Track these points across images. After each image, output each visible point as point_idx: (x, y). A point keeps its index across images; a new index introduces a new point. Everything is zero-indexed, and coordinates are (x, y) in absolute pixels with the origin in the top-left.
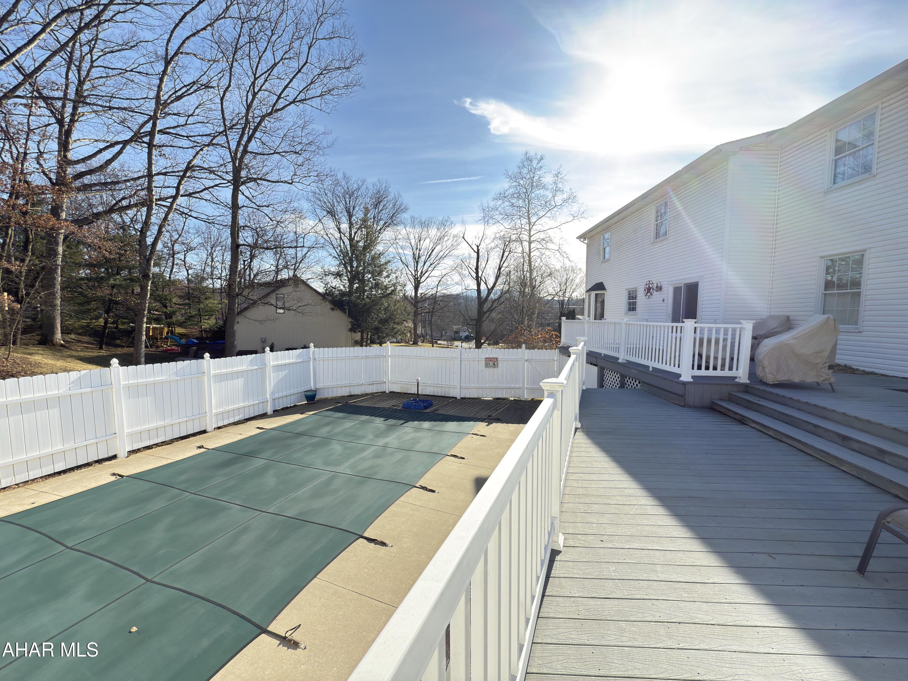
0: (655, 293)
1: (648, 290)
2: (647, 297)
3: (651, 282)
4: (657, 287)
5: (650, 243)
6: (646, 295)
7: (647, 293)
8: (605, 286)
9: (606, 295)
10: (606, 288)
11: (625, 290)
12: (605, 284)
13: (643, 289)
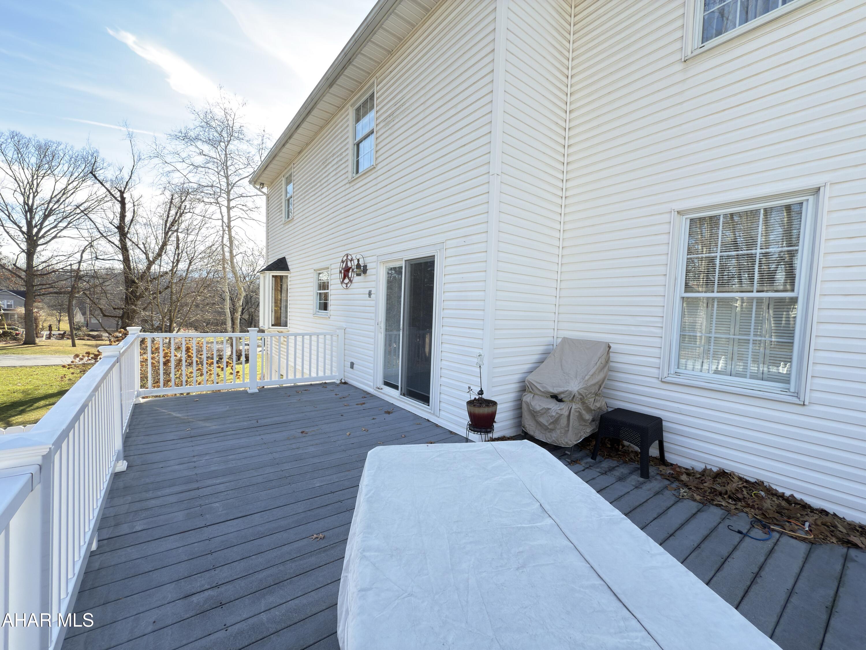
0: (356, 279)
1: (346, 272)
2: (344, 286)
3: (350, 257)
4: (358, 266)
5: (346, 181)
6: (342, 282)
7: (344, 278)
8: (289, 264)
9: (289, 279)
10: (290, 267)
11: (313, 271)
12: (288, 260)
13: (338, 271)
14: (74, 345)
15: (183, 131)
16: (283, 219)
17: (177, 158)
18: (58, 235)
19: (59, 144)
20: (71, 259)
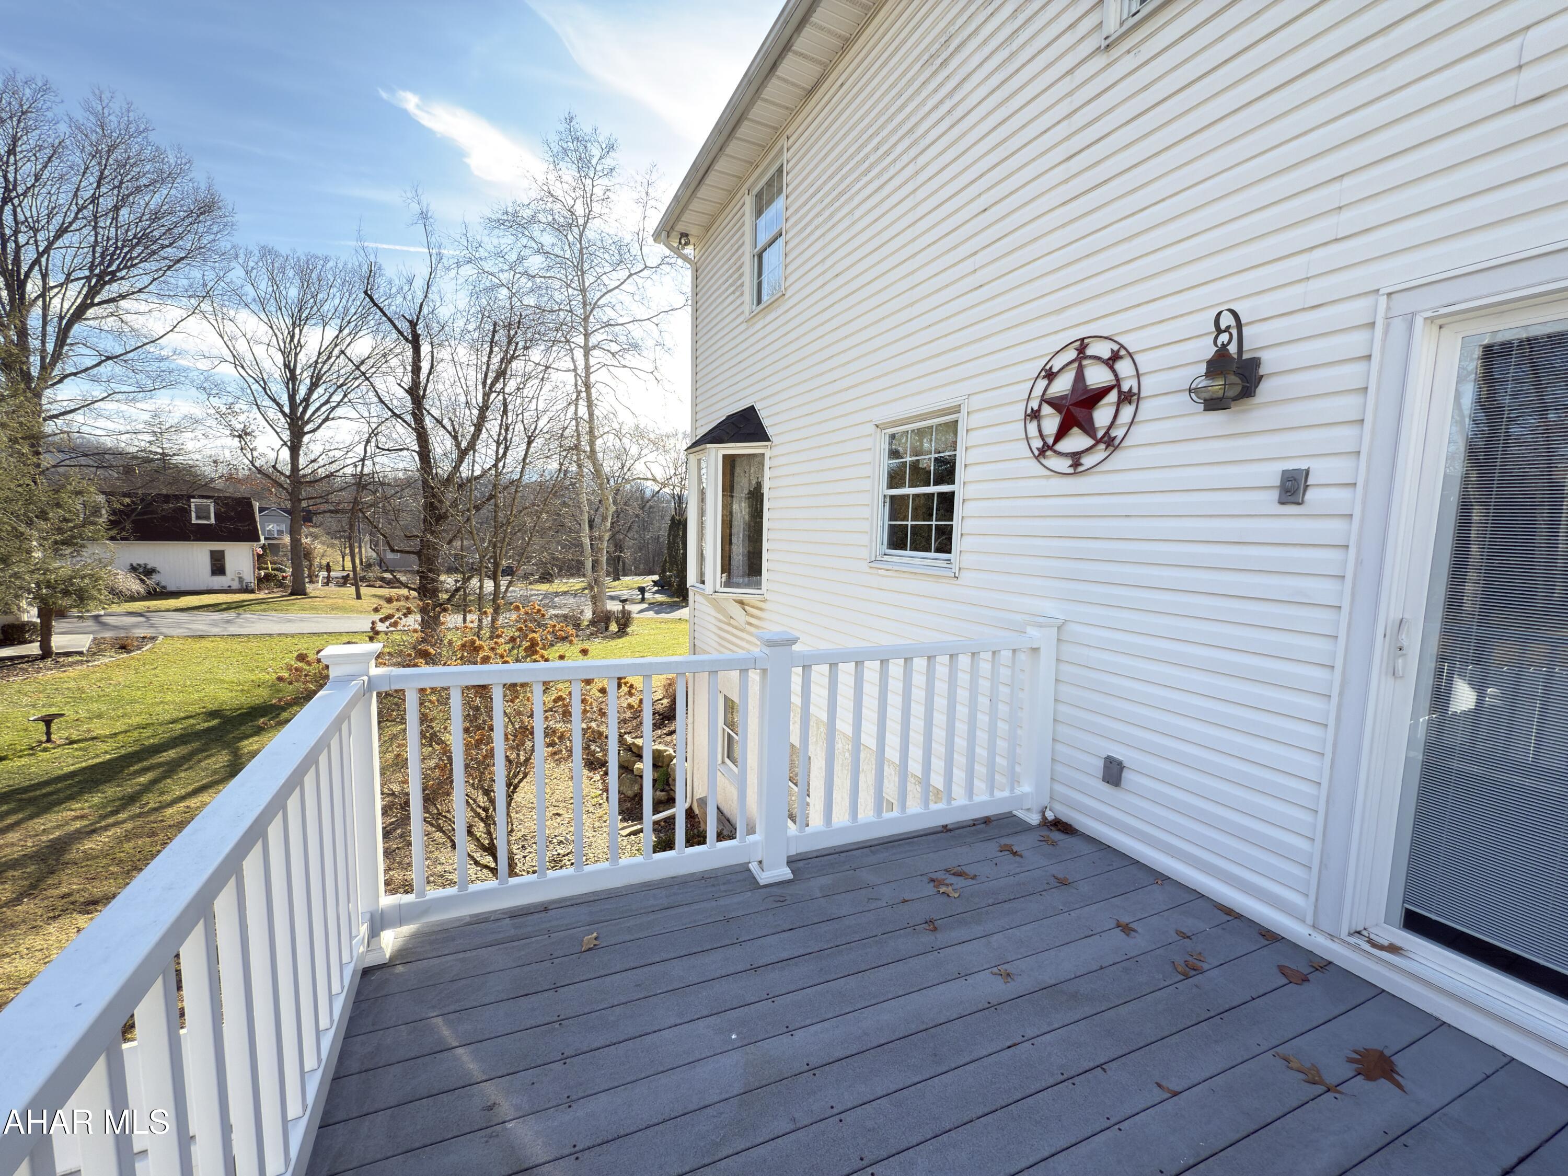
0: (1157, 428)
8: (766, 423)
9: (767, 463)
10: (770, 432)
11: (871, 428)
12: (762, 414)
13: (1019, 411)
14: (359, 597)
15: (510, 210)
16: (747, 308)
17: (500, 265)
18: (331, 416)
19: (326, 259)
20: (350, 455)
